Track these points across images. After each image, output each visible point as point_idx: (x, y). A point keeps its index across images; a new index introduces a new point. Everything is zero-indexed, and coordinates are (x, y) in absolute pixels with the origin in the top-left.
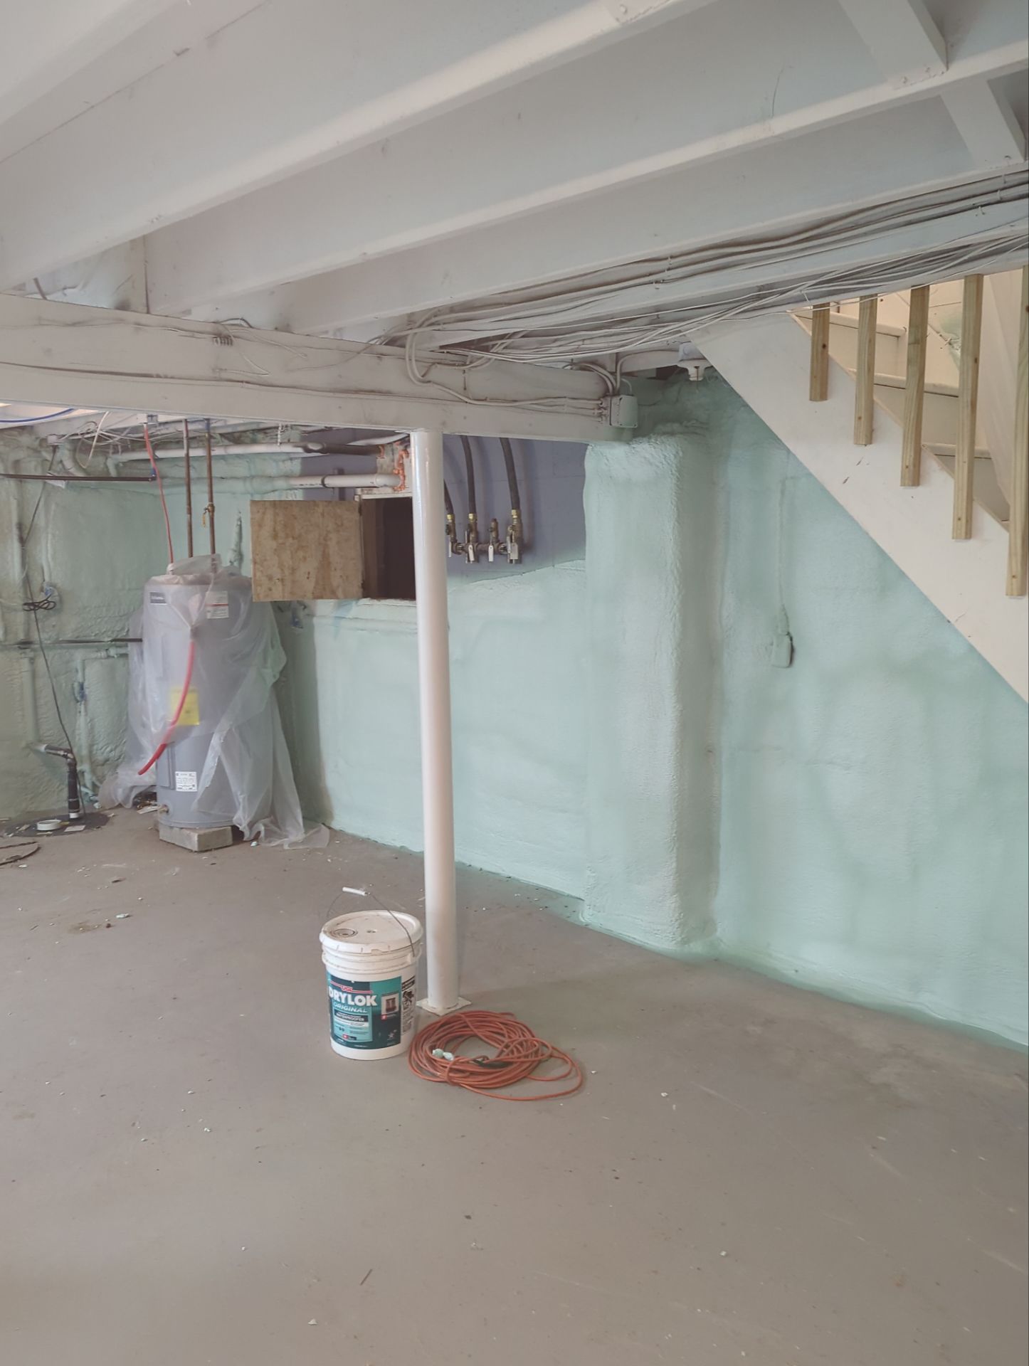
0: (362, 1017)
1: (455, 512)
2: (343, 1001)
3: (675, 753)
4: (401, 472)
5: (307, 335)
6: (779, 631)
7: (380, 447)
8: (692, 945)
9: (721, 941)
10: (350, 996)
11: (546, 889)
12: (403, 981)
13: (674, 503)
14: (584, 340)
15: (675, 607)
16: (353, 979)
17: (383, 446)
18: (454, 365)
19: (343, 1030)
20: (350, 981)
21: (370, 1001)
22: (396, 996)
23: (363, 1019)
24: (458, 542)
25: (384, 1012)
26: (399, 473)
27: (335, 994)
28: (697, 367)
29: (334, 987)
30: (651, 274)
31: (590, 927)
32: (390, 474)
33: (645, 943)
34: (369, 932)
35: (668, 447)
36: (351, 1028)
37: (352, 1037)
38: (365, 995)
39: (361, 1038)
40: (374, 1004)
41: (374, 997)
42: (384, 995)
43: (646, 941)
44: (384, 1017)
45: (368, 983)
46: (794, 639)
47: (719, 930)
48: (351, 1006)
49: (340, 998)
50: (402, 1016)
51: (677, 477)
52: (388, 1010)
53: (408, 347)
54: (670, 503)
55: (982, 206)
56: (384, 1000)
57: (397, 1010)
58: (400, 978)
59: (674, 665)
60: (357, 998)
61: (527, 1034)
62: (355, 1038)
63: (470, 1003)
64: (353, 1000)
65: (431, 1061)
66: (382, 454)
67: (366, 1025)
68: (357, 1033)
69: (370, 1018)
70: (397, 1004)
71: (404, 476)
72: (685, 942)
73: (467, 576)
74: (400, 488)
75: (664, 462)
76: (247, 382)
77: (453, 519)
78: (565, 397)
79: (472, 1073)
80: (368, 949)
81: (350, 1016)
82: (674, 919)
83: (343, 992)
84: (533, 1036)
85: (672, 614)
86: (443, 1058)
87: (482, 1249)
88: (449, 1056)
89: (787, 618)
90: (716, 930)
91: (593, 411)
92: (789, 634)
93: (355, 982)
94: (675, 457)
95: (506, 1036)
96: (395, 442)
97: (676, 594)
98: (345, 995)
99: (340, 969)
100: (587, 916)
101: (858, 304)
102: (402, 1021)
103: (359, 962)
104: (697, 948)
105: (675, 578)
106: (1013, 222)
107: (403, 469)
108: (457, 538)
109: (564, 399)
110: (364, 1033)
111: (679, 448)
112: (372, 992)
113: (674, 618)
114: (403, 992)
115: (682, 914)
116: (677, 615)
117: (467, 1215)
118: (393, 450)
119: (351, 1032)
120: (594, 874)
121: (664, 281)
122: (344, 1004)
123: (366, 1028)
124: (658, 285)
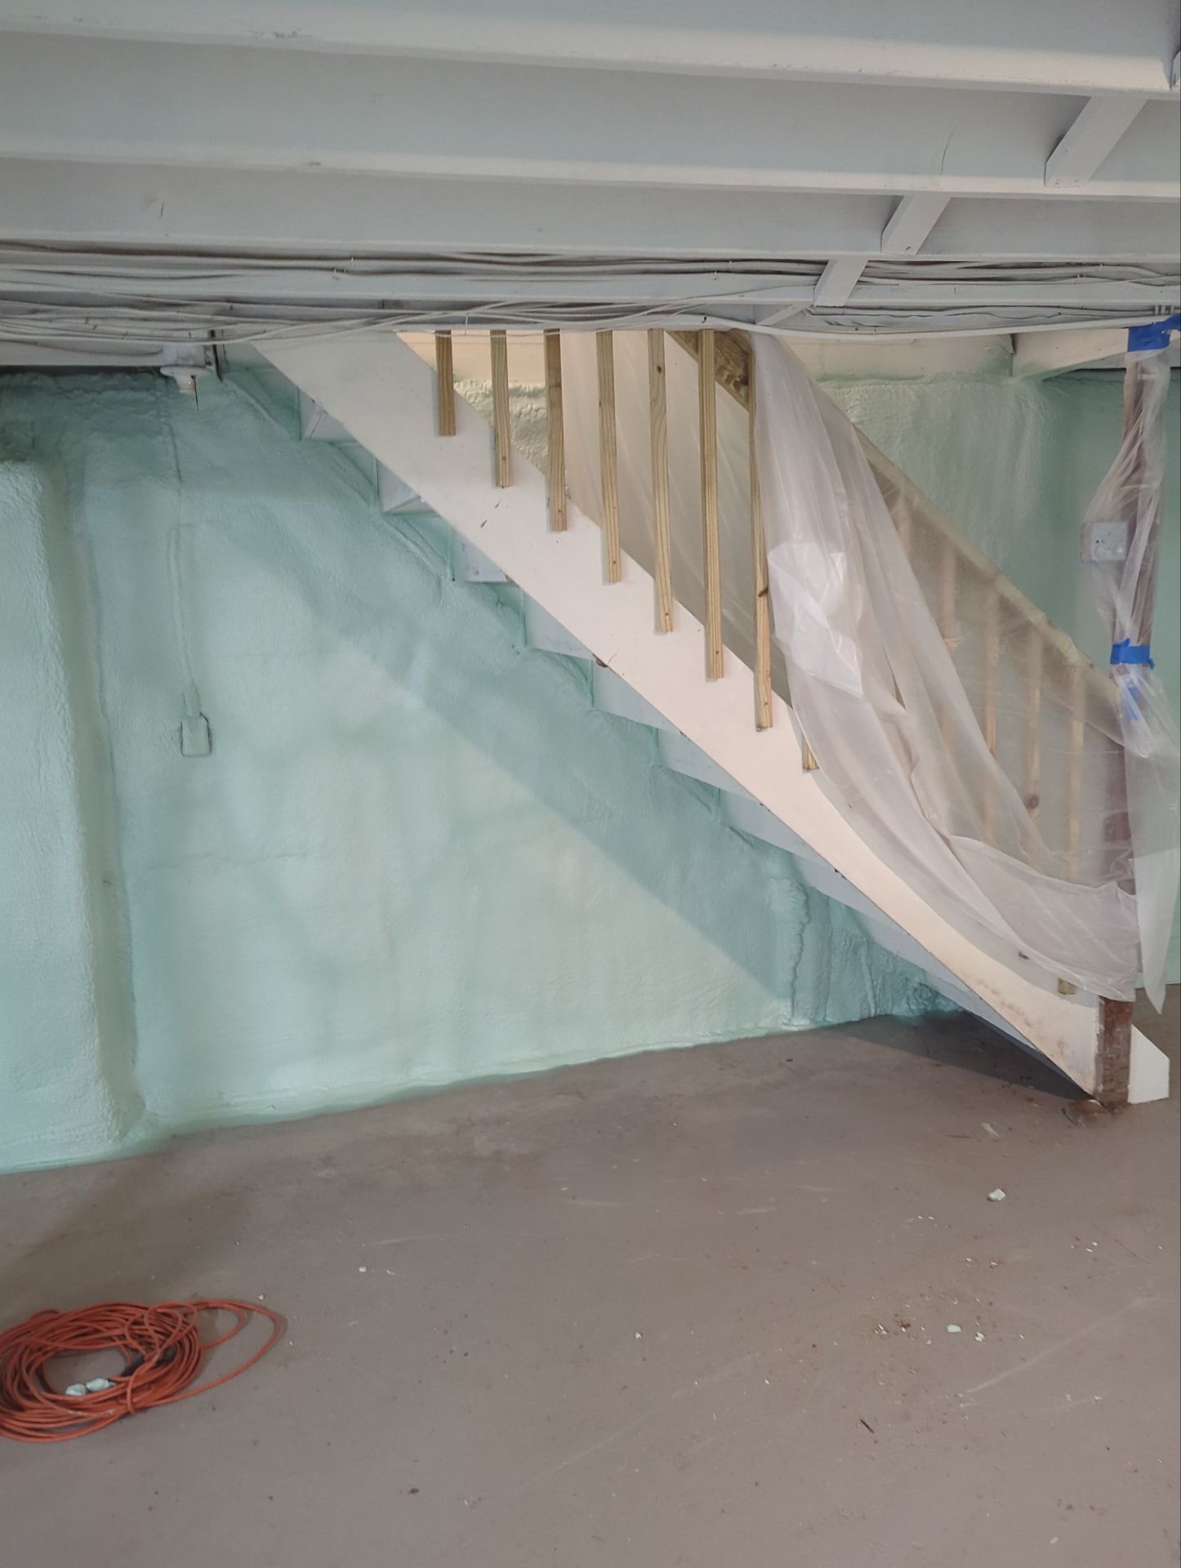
3: (84, 893)
6: (190, 713)
8: (130, 1134)
9: (156, 1114)
13: (43, 555)
15: (63, 696)
28: (193, 377)
30: (321, 259)
33: (66, 1160)
35: (21, 477)
43: (67, 1157)
46: (211, 722)
47: (148, 1103)
51: (40, 520)
54: (36, 555)
59: (73, 773)
72: (123, 1134)
82: (105, 1111)
85: (59, 705)
86: (89, 1392)
87: (480, 1499)
88: (94, 1384)
89: (198, 695)
90: (144, 1106)
92: (201, 714)
94: (34, 493)
97: (62, 677)
101: (489, 338)
104: (139, 1135)
105: (57, 656)
111: (37, 480)
113: (63, 710)
115: (114, 1101)
116: (67, 706)
117: (409, 1489)
121: (348, 272)
124: (339, 275)
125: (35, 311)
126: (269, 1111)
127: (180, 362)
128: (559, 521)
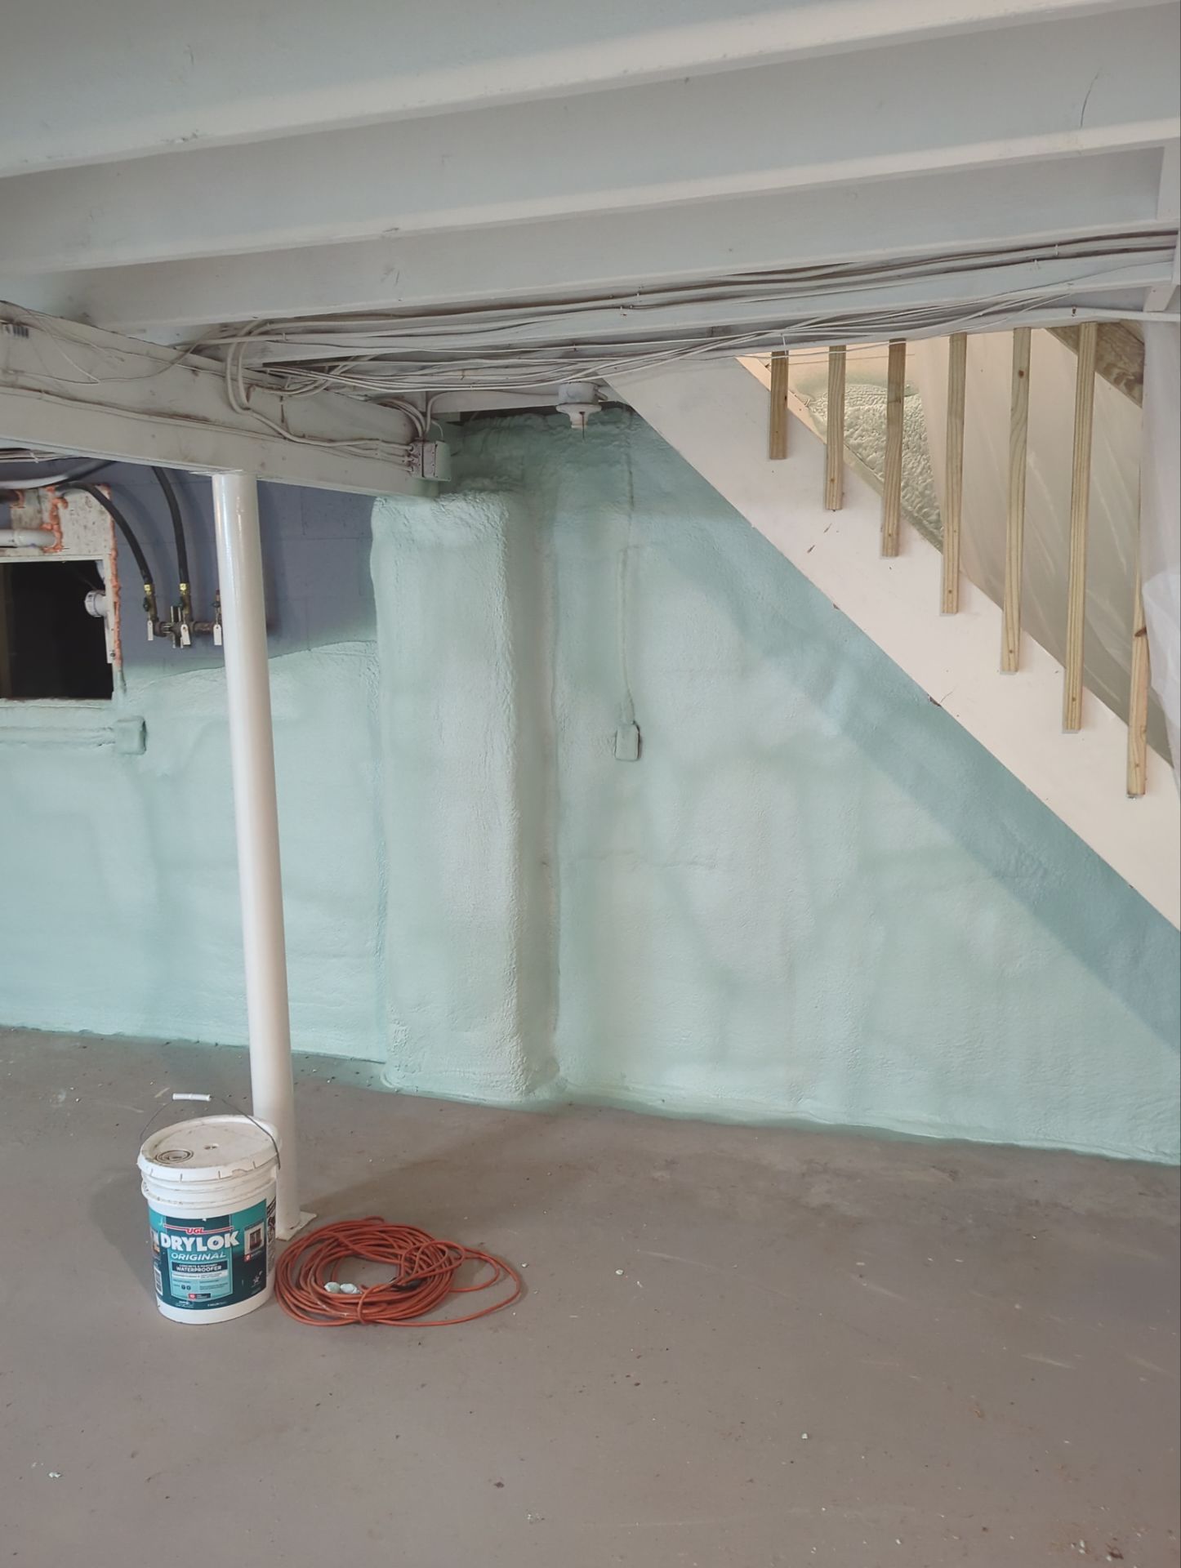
0: (219, 1264)
1: (154, 583)
2: (189, 1249)
3: (513, 870)
4: (55, 527)
5: (114, 332)
6: (624, 719)
7: (19, 493)
8: (537, 1092)
9: (567, 1080)
10: (199, 1240)
11: (317, 1056)
12: (267, 1205)
13: (503, 573)
14: (464, 370)
15: (509, 696)
16: (204, 1216)
17: (22, 491)
18: (271, 388)
19: (189, 1288)
20: (201, 1220)
21: (230, 1240)
22: (261, 1226)
23: (220, 1267)
24: (161, 620)
25: (247, 1250)
26: (52, 529)
27: (174, 1243)
28: (582, 413)
29: (171, 1233)
30: (614, 297)
31: (403, 1092)
32: (40, 528)
33: (480, 1099)
34: (208, 1148)
35: (492, 507)
36: (201, 1282)
37: (203, 1295)
38: (222, 1235)
39: (216, 1293)
40: (236, 1243)
41: (235, 1234)
42: (247, 1229)
43: (482, 1097)
44: (248, 1258)
45: (227, 1217)
46: (642, 730)
47: (562, 1068)
48: (203, 1253)
49: (183, 1245)
50: (267, 1249)
51: (504, 543)
52: (252, 1247)
53: (229, 360)
54: (497, 574)
55: (1038, 260)
56: (247, 1234)
57: (262, 1244)
58: (265, 1201)
59: (511, 764)
60: (210, 1241)
61: (422, 1238)
62: (208, 1295)
63: (315, 1216)
64: (205, 1244)
65: (324, 1298)
66: (20, 502)
67: (225, 1273)
68: (212, 1287)
69: (230, 1265)
70: (262, 1237)
71: (61, 534)
72: (530, 1090)
73: (173, 665)
74: (54, 548)
75: (487, 525)
76: (47, 392)
77: (153, 590)
78: (377, 440)
79: (390, 1303)
80: (226, 1172)
81: (200, 1267)
82: (516, 1065)
83: (188, 1237)
84: (433, 1240)
85: (505, 704)
86: (341, 1291)
88: (349, 1288)
89: (633, 705)
90: (559, 1070)
91: (402, 459)
92: (634, 722)
93: (208, 1219)
94: (501, 519)
95: (395, 1245)
96: (45, 487)
97: (509, 681)
98: (192, 1239)
99: (184, 1206)
100: (394, 1079)
101: (827, 355)
102: (268, 1256)
103: (216, 1191)
104: (543, 1094)
105: (507, 663)
106: (1072, 280)
107: (58, 524)
108: (158, 615)
109: (377, 442)
110: (221, 1286)
111: (505, 508)
112: (231, 1227)
113: (507, 710)
114: (268, 1219)
115: (525, 1059)
116: (512, 706)
117: (498, 1481)
118: (39, 498)
119: (202, 1288)
120: (404, 1028)
121: (634, 307)
122: (190, 1253)
123: (224, 1278)
124: (626, 311)
125: (423, 368)
126: (658, 1104)
127: (569, 401)
128: (893, 546)
